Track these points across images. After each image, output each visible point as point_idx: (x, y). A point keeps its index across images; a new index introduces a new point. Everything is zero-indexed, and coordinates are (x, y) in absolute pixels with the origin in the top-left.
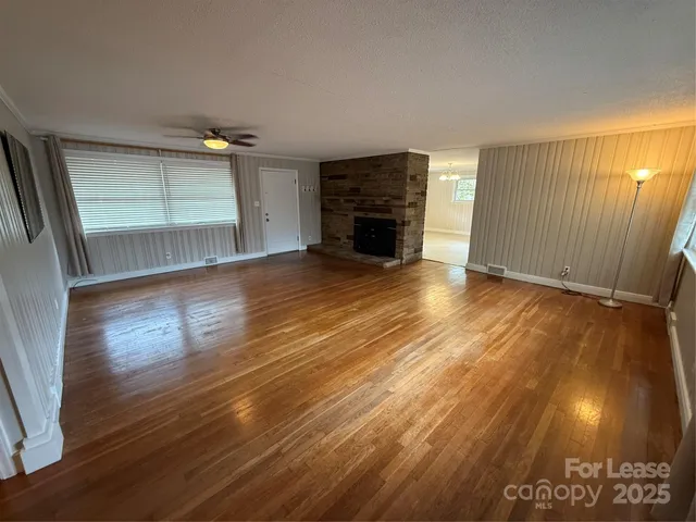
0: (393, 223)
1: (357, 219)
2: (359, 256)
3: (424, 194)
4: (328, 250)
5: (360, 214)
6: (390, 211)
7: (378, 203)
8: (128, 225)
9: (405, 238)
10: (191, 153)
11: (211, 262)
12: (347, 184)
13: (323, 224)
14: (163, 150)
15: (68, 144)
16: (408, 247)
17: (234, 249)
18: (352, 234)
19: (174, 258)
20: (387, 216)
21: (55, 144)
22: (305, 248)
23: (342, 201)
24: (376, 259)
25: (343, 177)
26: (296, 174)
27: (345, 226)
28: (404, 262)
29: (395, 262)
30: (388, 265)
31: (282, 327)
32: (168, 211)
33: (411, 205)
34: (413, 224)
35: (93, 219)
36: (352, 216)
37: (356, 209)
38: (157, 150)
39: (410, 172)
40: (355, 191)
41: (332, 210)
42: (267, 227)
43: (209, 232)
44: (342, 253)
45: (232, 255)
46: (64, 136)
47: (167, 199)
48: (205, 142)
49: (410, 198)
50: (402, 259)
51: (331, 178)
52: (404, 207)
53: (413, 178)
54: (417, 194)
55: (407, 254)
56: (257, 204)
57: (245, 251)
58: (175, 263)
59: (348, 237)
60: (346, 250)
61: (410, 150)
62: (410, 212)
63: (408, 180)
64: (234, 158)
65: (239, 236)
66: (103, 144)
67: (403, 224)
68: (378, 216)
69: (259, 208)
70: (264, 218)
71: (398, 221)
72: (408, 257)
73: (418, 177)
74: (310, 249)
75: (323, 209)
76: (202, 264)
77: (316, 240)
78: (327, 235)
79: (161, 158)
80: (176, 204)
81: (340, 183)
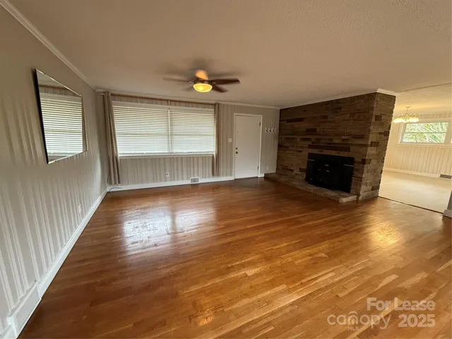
0: (351, 160)
1: (311, 155)
2: (312, 188)
3: (387, 134)
4: (283, 179)
5: (315, 151)
6: (348, 150)
7: (336, 141)
8: (145, 152)
9: (364, 176)
10: (189, 102)
11: (195, 181)
12: (303, 126)
13: (279, 157)
14: (171, 101)
15: (117, 98)
16: (366, 184)
17: (211, 173)
18: (305, 167)
19: (171, 176)
20: (345, 154)
21: (108, 97)
22: (263, 175)
23: (298, 139)
24: (331, 194)
25: (301, 120)
26: (260, 118)
27: (299, 161)
28: (360, 198)
29: (352, 198)
30: (344, 200)
31: (243, 266)
32: (171, 143)
33: (373, 144)
34: (374, 162)
35: (125, 147)
36: (306, 152)
37: (310, 147)
38: (167, 100)
39: (376, 112)
40: (312, 131)
41: (288, 147)
42: (237, 158)
43: (196, 160)
44: (296, 183)
45: (209, 177)
46: (113, 92)
47: (171, 135)
48: (195, 86)
49: (373, 137)
50: (359, 195)
51: (289, 121)
52: (366, 146)
53: (378, 118)
54: (380, 133)
55: (364, 191)
56: (230, 140)
57: (218, 175)
58: (171, 180)
59: (301, 170)
60: (299, 181)
61: (380, 91)
62: (371, 151)
63: (373, 120)
64: (217, 106)
65: (216, 163)
66: (136, 97)
67: (364, 162)
68: (334, 153)
69: (231, 143)
70: (235, 151)
71: (358, 159)
72: (365, 194)
73: (383, 117)
74: (267, 177)
75: (280, 146)
76: (189, 182)
77: (272, 169)
78: (282, 167)
79: (169, 106)
80: (176, 138)
81: (296, 125)
